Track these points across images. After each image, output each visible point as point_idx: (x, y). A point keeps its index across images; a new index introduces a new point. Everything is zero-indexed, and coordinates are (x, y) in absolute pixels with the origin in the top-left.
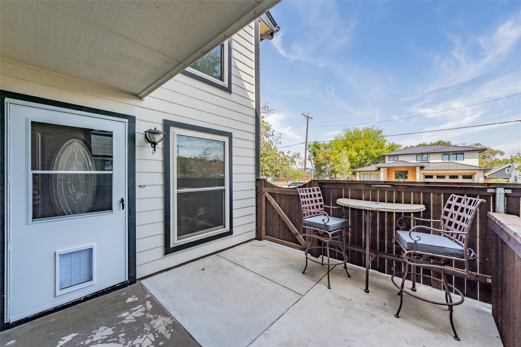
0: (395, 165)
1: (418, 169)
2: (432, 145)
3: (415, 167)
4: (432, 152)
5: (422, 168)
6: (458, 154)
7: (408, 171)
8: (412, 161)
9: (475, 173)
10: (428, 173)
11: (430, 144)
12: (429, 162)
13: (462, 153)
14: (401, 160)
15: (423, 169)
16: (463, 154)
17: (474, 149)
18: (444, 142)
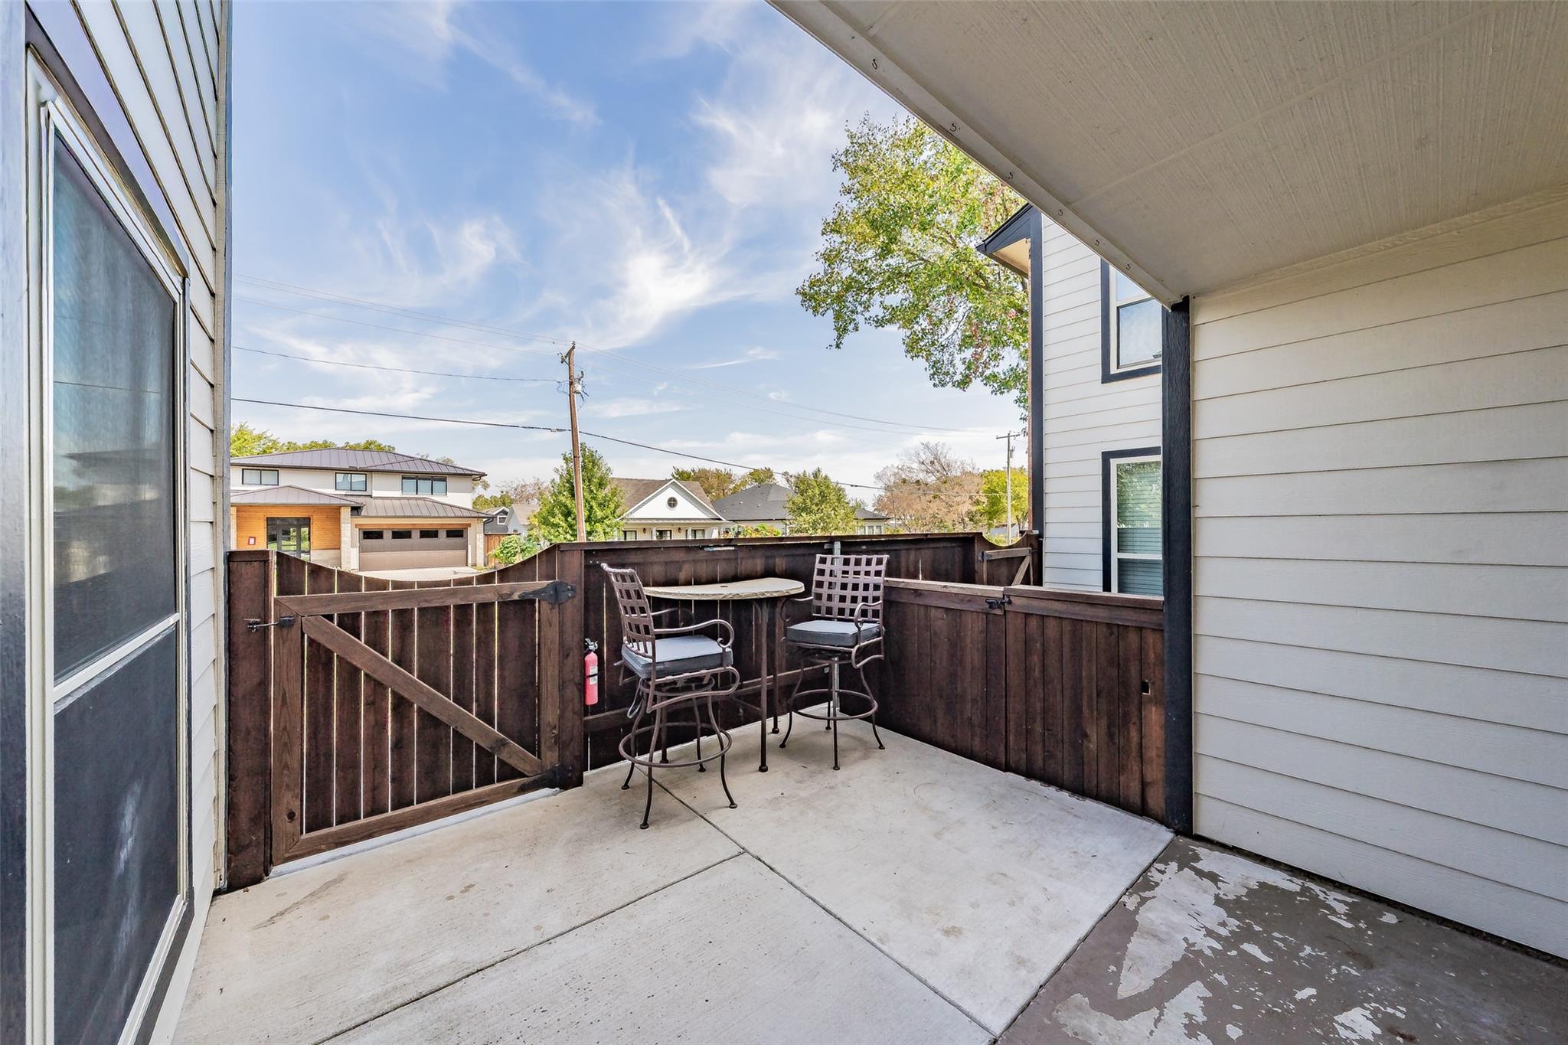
0: (259, 500)
1: (346, 513)
2: (348, 448)
3: (337, 509)
4: (378, 468)
5: (356, 510)
6: (419, 479)
7: (310, 518)
8: (325, 489)
9: (469, 525)
10: (371, 524)
11: (343, 445)
12: (371, 496)
13: (442, 478)
14: (289, 484)
15: (359, 514)
16: (444, 480)
17: (467, 472)
18: (379, 445)
